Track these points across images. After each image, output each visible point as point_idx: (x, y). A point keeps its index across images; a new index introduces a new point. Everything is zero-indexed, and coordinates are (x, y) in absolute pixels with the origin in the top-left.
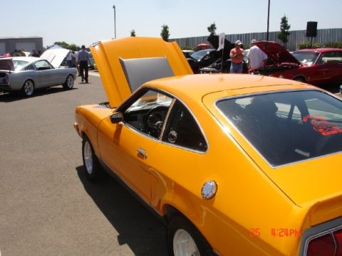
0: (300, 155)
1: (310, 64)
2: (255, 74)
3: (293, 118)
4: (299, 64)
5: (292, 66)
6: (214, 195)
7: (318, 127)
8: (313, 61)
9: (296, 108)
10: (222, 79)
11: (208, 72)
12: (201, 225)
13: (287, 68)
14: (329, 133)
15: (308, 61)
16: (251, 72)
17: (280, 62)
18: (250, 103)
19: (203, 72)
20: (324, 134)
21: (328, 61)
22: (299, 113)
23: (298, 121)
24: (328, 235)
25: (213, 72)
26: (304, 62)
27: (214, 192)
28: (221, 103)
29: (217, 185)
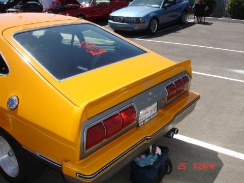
0: (80, 69)
1: (87, 5)
2: (49, 13)
3: (74, 44)
4: (80, 5)
5: (75, 7)
6: (17, 106)
7: (89, 50)
8: (90, 3)
9: (76, 36)
10: (21, 17)
11: (13, 12)
12: (9, 130)
13: (72, 8)
14: (97, 54)
15: (86, 3)
16: (46, 11)
17: (67, 4)
18: (43, 34)
19: (9, 12)
20: (93, 54)
21: (100, 3)
22: (78, 40)
23: (78, 46)
24: (100, 123)
25: (17, 12)
26: (84, 3)
27: (17, 104)
28: (17, 36)
29: (18, 99)
